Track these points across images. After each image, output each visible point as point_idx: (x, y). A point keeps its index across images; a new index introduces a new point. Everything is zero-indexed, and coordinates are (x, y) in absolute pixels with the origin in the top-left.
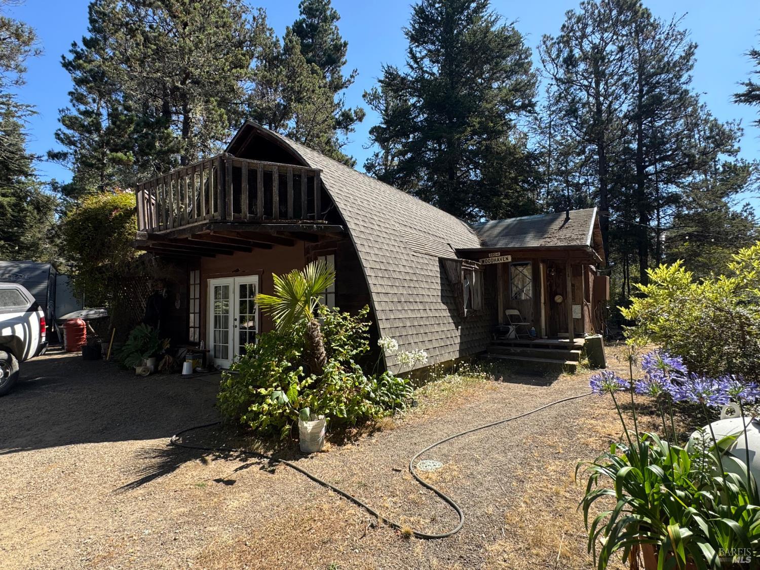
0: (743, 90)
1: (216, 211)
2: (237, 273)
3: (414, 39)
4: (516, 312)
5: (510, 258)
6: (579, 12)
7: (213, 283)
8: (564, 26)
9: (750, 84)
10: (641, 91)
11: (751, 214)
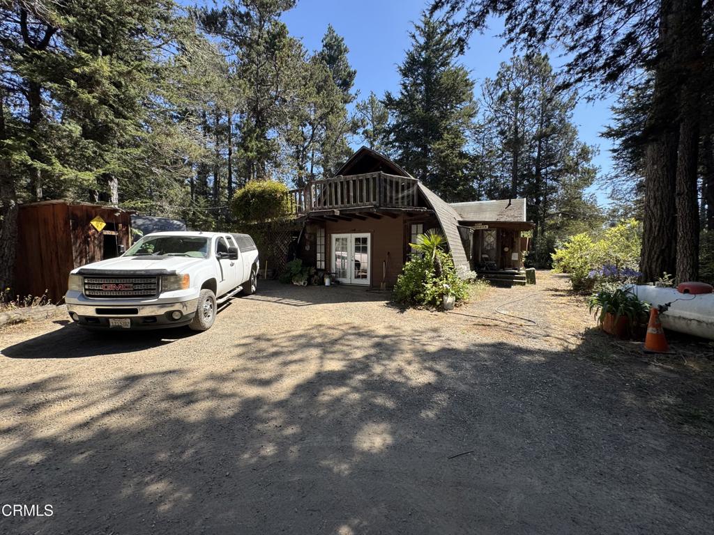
0: (605, 130)
1: (374, 200)
2: (354, 231)
3: (405, 75)
4: (487, 256)
5: (487, 227)
6: (509, 64)
7: (334, 236)
8: (499, 73)
9: (609, 127)
10: (542, 120)
11: (595, 200)
